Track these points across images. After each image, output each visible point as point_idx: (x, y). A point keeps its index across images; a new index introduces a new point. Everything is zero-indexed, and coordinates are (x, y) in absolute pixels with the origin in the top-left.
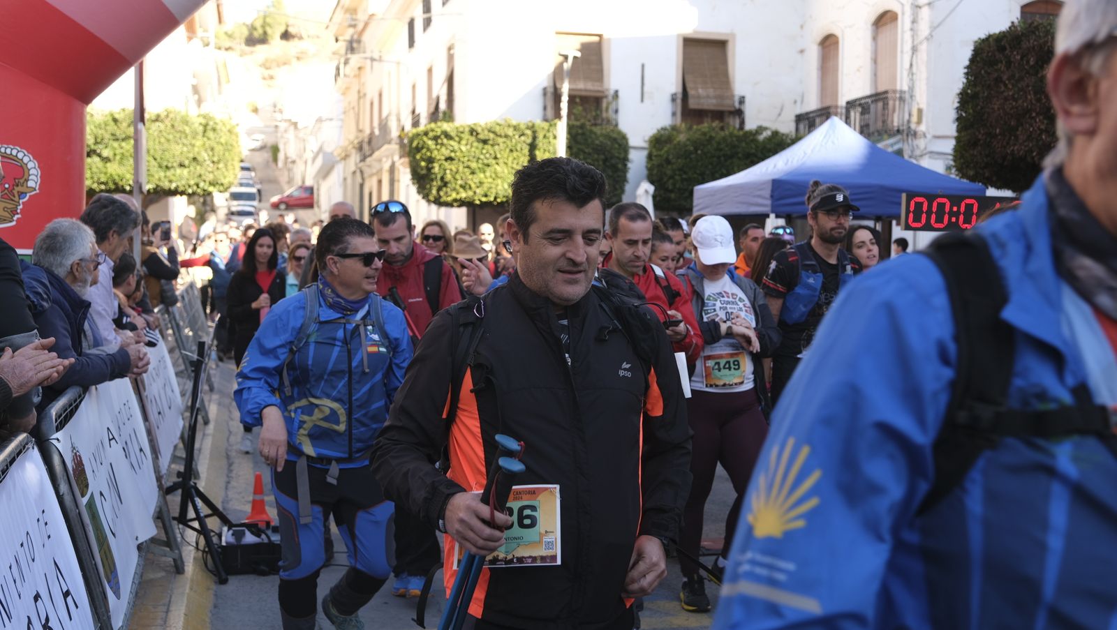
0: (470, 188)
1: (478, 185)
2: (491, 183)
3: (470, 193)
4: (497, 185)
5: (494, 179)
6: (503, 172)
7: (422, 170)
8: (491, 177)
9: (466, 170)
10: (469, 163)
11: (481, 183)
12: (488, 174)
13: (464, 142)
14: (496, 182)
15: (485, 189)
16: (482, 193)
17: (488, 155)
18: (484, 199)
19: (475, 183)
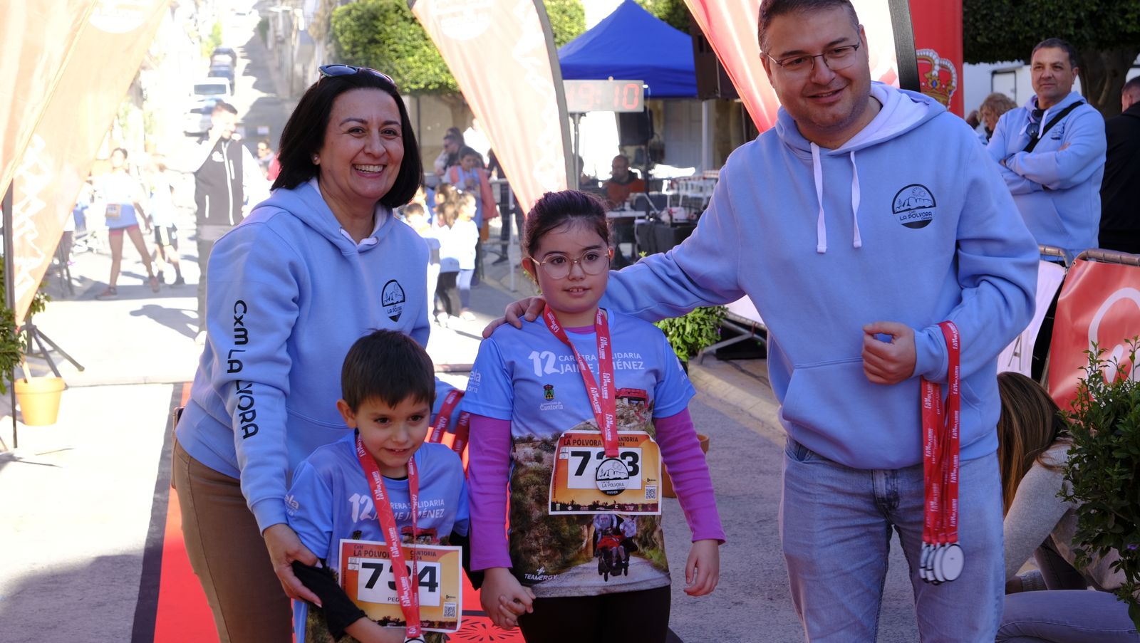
0: (398, 75)
1: (407, 70)
2: (419, 67)
3: (399, 80)
4: (428, 70)
5: (423, 63)
6: (434, 55)
7: (346, 54)
8: (420, 61)
9: (392, 53)
10: (395, 46)
11: (408, 67)
12: (416, 57)
13: (388, 22)
14: (426, 66)
15: (415, 75)
16: (410, 79)
17: (415, 36)
18: (414, 87)
19: (403, 68)
